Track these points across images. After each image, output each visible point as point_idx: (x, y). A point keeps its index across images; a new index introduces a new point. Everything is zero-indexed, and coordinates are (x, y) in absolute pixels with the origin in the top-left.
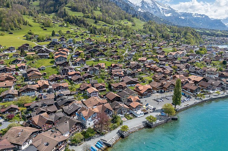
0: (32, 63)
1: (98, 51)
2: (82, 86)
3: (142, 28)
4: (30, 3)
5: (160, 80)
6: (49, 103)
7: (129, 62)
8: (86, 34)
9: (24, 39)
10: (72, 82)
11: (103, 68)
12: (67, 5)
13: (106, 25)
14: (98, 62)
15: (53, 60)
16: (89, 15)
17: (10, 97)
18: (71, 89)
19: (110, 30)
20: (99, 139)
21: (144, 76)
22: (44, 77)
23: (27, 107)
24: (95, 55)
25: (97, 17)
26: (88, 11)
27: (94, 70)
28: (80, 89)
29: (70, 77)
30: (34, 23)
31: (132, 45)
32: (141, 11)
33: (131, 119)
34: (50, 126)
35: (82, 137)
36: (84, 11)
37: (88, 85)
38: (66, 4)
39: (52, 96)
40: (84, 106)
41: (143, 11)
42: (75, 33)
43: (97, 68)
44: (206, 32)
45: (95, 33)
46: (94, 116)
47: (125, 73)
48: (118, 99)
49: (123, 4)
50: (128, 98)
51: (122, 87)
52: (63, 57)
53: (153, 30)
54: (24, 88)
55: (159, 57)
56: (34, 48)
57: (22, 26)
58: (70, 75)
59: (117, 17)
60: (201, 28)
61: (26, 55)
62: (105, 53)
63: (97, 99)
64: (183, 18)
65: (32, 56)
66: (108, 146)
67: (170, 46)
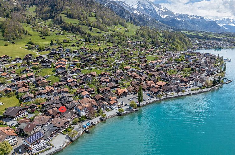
0: (38, 72)
1: (91, 60)
2: (78, 91)
3: (134, 34)
4: (26, 9)
5: (135, 85)
6: (56, 102)
7: (115, 71)
8: (81, 42)
9: (26, 49)
10: (71, 87)
11: (94, 76)
12: (63, 12)
13: (100, 32)
14: (91, 71)
15: (54, 69)
16: (84, 23)
17: (28, 99)
18: (71, 92)
19: (103, 37)
20: (88, 122)
21: (125, 82)
22: (49, 84)
23: (42, 105)
24: (89, 64)
25: (91, 24)
26: (83, 18)
27: (88, 78)
28: (77, 92)
29: (69, 84)
30: (33, 32)
31: (122, 54)
32: (137, 13)
33: (109, 111)
34: (59, 115)
35: (78, 120)
36: (79, 18)
37: (82, 90)
38: (62, 10)
39: (57, 97)
40: (79, 104)
41: (139, 13)
42: (71, 42)
43: (90, 76)
44: (198, 36)
45: (89, 41)
46: (85, 109)
47: (111, 80)
48: (103, 99)
49: (118, 8)
50: (109, 98)
51: (107, 91)
52: (63, 67)
53: (145, 35)
54: (37, 92)
55: (141, 65)
56: (37, 58)
57: (23, 36)
58: (69, 82)
59: (111, 23)
60: (194, 31)
61: (31, 65)
62: (97, 62)
63: (88, 99)
64: (179, 20)
65: (37, 66)
66: (93, 125)
67: (156, 53)
